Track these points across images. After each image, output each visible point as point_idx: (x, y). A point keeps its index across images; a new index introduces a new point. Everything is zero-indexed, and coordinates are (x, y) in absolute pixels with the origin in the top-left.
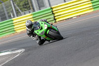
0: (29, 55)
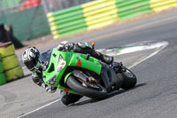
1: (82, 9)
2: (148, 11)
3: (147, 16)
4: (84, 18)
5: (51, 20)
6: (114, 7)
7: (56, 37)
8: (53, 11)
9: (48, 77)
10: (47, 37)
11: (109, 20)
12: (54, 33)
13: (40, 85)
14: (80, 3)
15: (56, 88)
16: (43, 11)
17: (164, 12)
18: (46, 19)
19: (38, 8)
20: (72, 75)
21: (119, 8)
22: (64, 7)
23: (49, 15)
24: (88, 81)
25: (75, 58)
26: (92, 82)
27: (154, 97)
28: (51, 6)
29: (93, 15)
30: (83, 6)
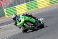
0: (46, 22)
1: (15, 7)
2: (37, 8)
3: (36, 10)
4: (16, 10)
5: (5, 11)
6: (26, 7)
7: (7, 17)
8: (6, 8)
9: (19, 24)
10: (4, 17)
11: (24, 11)
12: (6, 15)
13: (16, 26)
14: (15, 6)
15: (21, 27)
16: (3, 8)
17: (42, 8)
18: (4, 11)
19: (1, 7)
20: (26, 23)
21: (27, 7)
22: (10, 7)
23: (5, 9)
24: (31, 25)
25: (27, 18)
26: (32, 25)
27: (39, 36)
28: (5, 6)
29: (19, 9)
30: (16, 6)
